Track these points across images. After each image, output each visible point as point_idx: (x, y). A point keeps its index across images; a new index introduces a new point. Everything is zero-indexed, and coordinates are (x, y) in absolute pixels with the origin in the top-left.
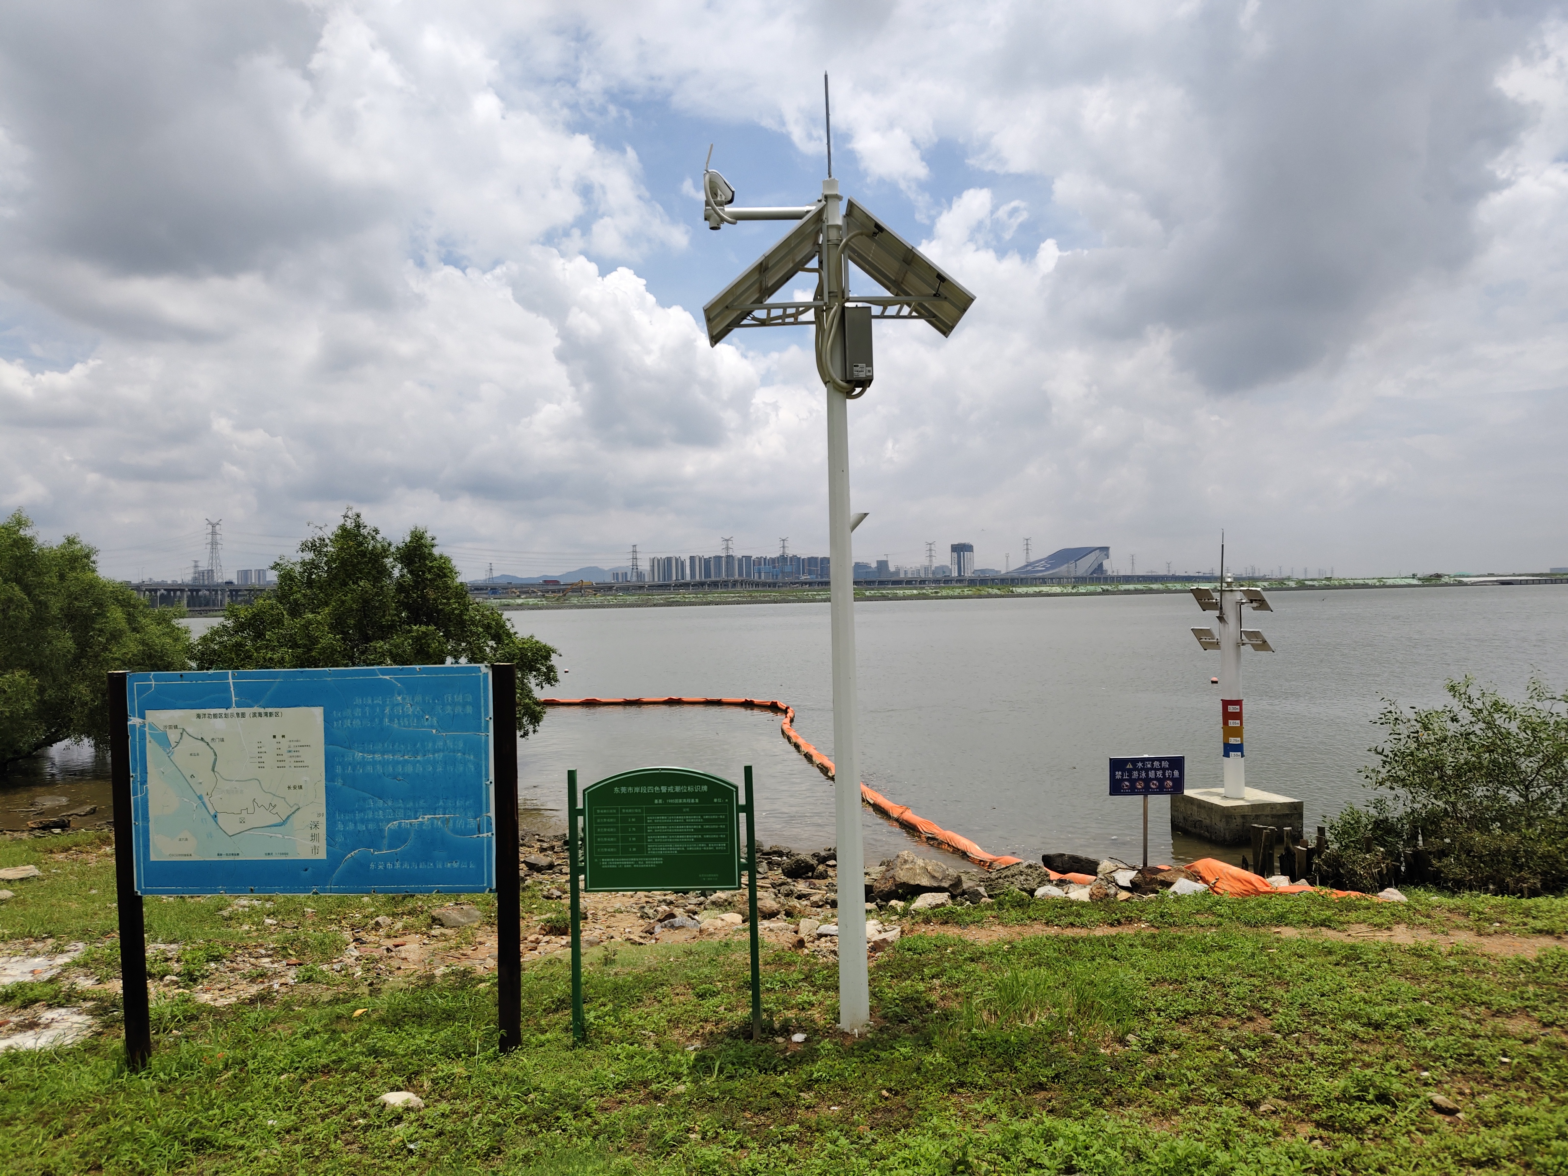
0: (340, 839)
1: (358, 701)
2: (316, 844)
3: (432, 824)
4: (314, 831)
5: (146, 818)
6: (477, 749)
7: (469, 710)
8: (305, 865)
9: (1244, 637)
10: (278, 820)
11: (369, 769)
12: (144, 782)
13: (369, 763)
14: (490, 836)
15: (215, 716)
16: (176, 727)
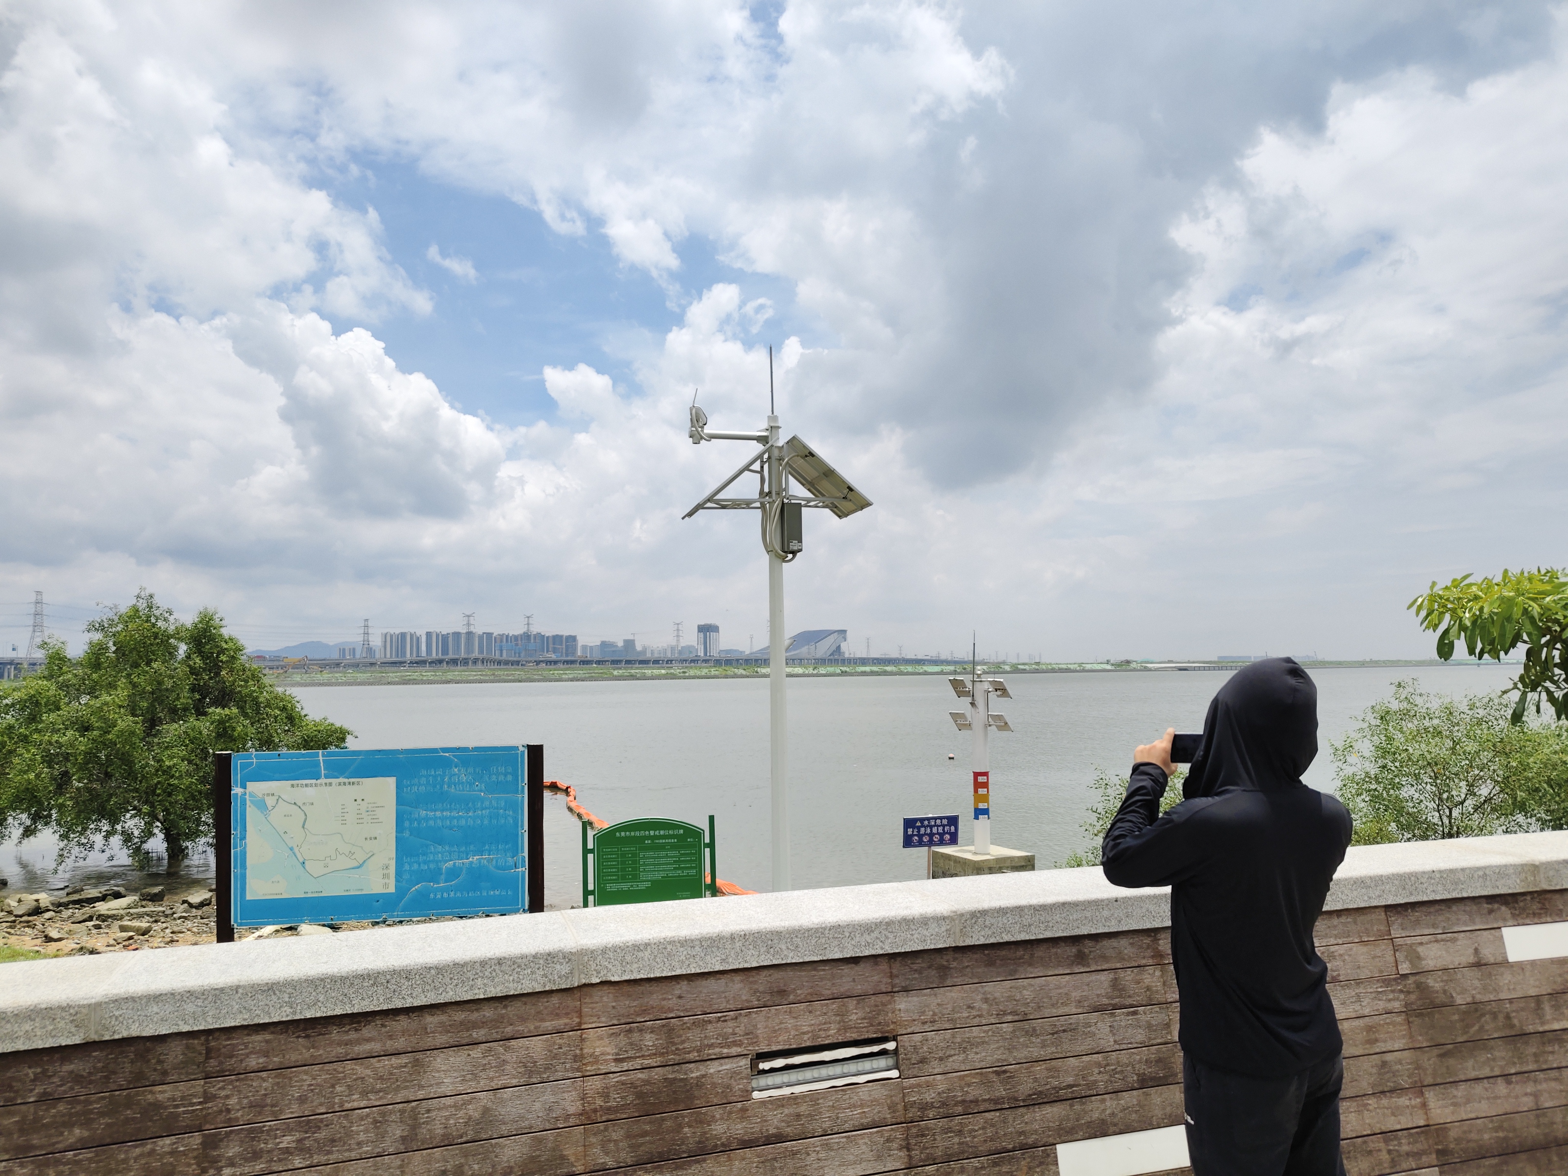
0: (406, 876)
1: (424, 772)
2: (387, 881)
3: (480, 863)
4: (385, 871)
5: (244, 866)
6: (514, 806)
7: (510, 778)
8: (376, 898)
9: (990, 719)
10: (356, 864)
11: (431, 823)
12: (243, 838)
13: (431, 819)
14: (524, 870)
15: (306, 785)
16: (273, 795)
